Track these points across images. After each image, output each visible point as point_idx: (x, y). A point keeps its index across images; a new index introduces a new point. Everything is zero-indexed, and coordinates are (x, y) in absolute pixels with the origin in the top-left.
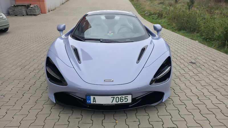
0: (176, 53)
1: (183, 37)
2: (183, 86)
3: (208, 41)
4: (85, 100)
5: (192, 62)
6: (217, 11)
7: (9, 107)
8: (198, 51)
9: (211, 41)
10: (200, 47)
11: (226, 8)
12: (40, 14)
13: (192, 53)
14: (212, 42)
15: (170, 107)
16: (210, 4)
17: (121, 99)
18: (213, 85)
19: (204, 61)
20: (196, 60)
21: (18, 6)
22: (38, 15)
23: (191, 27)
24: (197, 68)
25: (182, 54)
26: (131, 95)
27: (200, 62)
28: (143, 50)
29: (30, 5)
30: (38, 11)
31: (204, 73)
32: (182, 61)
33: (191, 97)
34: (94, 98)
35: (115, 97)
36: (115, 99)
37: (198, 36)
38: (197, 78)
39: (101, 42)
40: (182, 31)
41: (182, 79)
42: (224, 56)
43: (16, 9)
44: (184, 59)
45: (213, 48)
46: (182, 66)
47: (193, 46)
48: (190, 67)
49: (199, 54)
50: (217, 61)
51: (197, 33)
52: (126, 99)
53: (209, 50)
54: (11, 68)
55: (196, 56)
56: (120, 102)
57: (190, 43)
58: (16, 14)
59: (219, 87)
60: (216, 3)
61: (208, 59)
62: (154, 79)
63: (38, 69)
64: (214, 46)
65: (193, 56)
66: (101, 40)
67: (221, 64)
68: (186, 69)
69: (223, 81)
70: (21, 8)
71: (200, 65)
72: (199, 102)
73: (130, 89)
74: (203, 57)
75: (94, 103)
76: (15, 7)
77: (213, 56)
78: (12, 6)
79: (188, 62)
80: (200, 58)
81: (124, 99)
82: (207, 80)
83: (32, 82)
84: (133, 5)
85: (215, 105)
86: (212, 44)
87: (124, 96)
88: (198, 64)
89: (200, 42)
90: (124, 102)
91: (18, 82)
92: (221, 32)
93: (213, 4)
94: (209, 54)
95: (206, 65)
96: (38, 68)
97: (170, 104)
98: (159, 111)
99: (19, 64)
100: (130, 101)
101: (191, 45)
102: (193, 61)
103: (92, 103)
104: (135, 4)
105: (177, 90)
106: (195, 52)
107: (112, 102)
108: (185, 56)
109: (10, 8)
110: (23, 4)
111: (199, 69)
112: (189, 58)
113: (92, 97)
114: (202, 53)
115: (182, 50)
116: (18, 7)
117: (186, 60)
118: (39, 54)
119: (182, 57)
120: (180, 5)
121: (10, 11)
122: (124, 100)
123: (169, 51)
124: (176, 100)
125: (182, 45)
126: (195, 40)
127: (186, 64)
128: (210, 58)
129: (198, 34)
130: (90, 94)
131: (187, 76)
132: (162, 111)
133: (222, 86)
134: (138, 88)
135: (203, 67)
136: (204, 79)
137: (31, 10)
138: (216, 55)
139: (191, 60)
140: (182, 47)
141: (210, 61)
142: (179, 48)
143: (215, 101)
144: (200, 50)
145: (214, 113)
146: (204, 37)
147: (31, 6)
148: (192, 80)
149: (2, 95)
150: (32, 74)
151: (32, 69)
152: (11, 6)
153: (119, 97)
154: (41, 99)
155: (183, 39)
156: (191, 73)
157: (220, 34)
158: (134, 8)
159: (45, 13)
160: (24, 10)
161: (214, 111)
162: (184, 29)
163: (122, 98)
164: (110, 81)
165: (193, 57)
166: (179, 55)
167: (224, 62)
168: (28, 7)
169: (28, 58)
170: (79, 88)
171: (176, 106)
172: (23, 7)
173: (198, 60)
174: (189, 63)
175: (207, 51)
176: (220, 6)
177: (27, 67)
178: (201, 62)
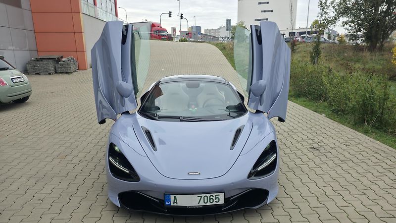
0: (291, 133)
1: (302, 108)
2: (297, 182)
3: (340, 115)
4: (162, 202)
5: (313, 148)
6: (358, 65)
7: (53, 216)
8: (323, 130)
9: (344, 114)
10: (326, 125)
11: (371, 59)
12: (76, 71)
13: (314, 134)
14: (346, 116)
15: (278, 211)
16: (347, 53)
17: (210, 199)
18: (341, 180)
19: (332, 146)
20: (320, 144)
21: (42, 59)
22: (74, 73)
23: (314, 92)
24: (320, 156)
25: (300, 134)
26: (224, 193)
27: (325, 147)
28: (239, 132)
29: (62, 57)
30: (73, 67)
31: (330, 163)
32: (299, 146)
33: (308, 199)
34: (175, 198)
35: (203, 195)
36: (203, 198)
37: (326, 107)
38: (319, 171)
39: (181, 121)
40: (302, 99)
41: (298, 172)
42: (361, 138)
43: (39, 64)
44: (302, 143)
45: (346, 126)
46: (299, 153)
47: (317, 123)
48: (311, 156)
49: (325, 136)
50: (351, 146)
51: (324, 101)
52: (217, 199)
53: (341, 128)
54: (45, 160)
55: (320, 137)
56: (209, 204)
57: (313, 117)
58: (38, 72)
59: (348, 184)
60: (355, 52)
61: (337, 143)
62: (253, 171)
63: (86, 161)
64: (349, 123)
65: (316, 138)
66: (181, 118)
67: (356, 149)
68: (305, 158)
69: (355, 175)
70: (46, 62)
71: (326, 151)
72: (318, 204)
73: (222, 185)
74: (330, 139)
75: (175, 204)
76: (38, 61)
77: (345, 139)
78: (32, 60)
79: (308, 147)
80: (325, 141)
81: (214, 198)
82: (333, 173)
83: (80, 179)
84: (225, 55)
85: (341, 208)
86: (347, 119)
87: (214, 195)
88: (322, 151)
89: (328, 116)
90: (214, 203)
91: (60, 181)
92: (356, 102)
93: (351, 54)
94: (339, 135)
95: (334, 152)
96: (85, 159)
97: (278, 207)
98: (263, 217)
99: (56, 154)
100: (222, 201)
101: (313, 121)
102: (316, 146)
103: (172, 204)
104: (228, 54)
105: (290, 189)
106: (319, 132)
107: (199, 203)
108: (305, 138)
109: (29, 63)
110: (51, 56)
111: (324, 158)
112: (310, 141)
113: (172, 197)
114: (329, 133)
115: (300, 129)
116: (42, 61)
117: (304, 144)
118: (83, 138)
119: (300, 140)
120: (299, 55)
121: (29, 67)
122: (215, 200)
123: (272, 133)
124: (287, 202)
125: (300, 121)
126: (321, 113)
127: (305, 151)
128: (341, 141)
129: (326, 104)
130: (169, 192)
131: (305, 168)
132: (268, 218)
133: (353, 183)
134: (233, 183)
135: (329, 155)
136: (329, 172)
137: (63, 65)
138: (350, 136)
139: (313, 145)
140: (300, 125)
141: (341, 146)
142: (296, 127)
143: (341, 203)
144: (328, 129)
145: (338, 218)
146: (334, 108)
147: (64, 59)
148: (312, 175)
149: (39, 200)
150: (78, 168)
151: (76, 161)
152: (30, 60)
153: (208, 195)
154: (96, 204)
155: (301, 112)
156: (311, 164)
157: (354, 105)
158: (227, 60)
159: (85, 69)
160: (51, 66)
161: (338, 216)
162: (305, 96)
163: (211, 197)
164: (195, 174)
165: (316, 140)
166: (295, 136)
167: (360, 147)
168: (58, 60)
169: (68, 144)
170: (155, 185)
171: (286, 210)
172: (51, 61)
173: (323, 144)
174: (309, 149)
175: (337, 130)
176: (362, 57)
177: (69, 158)
178: (327, 148)
